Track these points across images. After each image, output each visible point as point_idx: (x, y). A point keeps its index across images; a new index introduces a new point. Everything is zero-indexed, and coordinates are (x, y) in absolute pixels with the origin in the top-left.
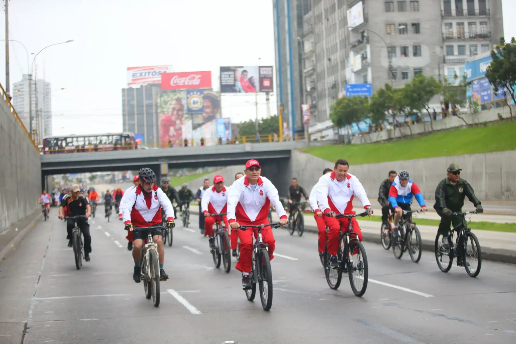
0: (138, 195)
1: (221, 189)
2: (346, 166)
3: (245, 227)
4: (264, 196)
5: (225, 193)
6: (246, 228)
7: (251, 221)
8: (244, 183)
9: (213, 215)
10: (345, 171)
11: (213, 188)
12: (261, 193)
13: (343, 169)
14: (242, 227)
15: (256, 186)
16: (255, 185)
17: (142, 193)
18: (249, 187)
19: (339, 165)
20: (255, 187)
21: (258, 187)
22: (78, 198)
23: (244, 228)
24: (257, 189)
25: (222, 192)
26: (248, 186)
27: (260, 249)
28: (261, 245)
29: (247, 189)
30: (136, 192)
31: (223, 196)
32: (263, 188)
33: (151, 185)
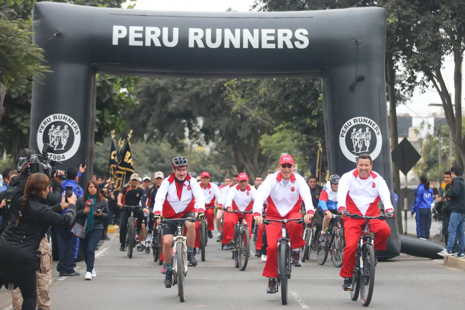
1: (245, 187)
3: (269, 221)
4: (295, 192)
5: (250, 192)
6: (269, 223)
7: (282, 216)
8: (276, 179)
9: (236, 211)
10: (366, 165)
11: (237, 187)
12: (293, 190)
14: (265, 221)
16: (288, 181)
17: (174, 182)
18: (281, 182)
19: (360, 160)
20: (288, 183)
21: (290, 183)
22: (137, 188)
23: (267, 222)
24: (290, 185)
25: (246, 191)
27: (281, 243)
28: (283, 240)
29: (278, 184)
30: (168, 180)
31: (248, 195)
32: (295, 185)
33: (182, 172)
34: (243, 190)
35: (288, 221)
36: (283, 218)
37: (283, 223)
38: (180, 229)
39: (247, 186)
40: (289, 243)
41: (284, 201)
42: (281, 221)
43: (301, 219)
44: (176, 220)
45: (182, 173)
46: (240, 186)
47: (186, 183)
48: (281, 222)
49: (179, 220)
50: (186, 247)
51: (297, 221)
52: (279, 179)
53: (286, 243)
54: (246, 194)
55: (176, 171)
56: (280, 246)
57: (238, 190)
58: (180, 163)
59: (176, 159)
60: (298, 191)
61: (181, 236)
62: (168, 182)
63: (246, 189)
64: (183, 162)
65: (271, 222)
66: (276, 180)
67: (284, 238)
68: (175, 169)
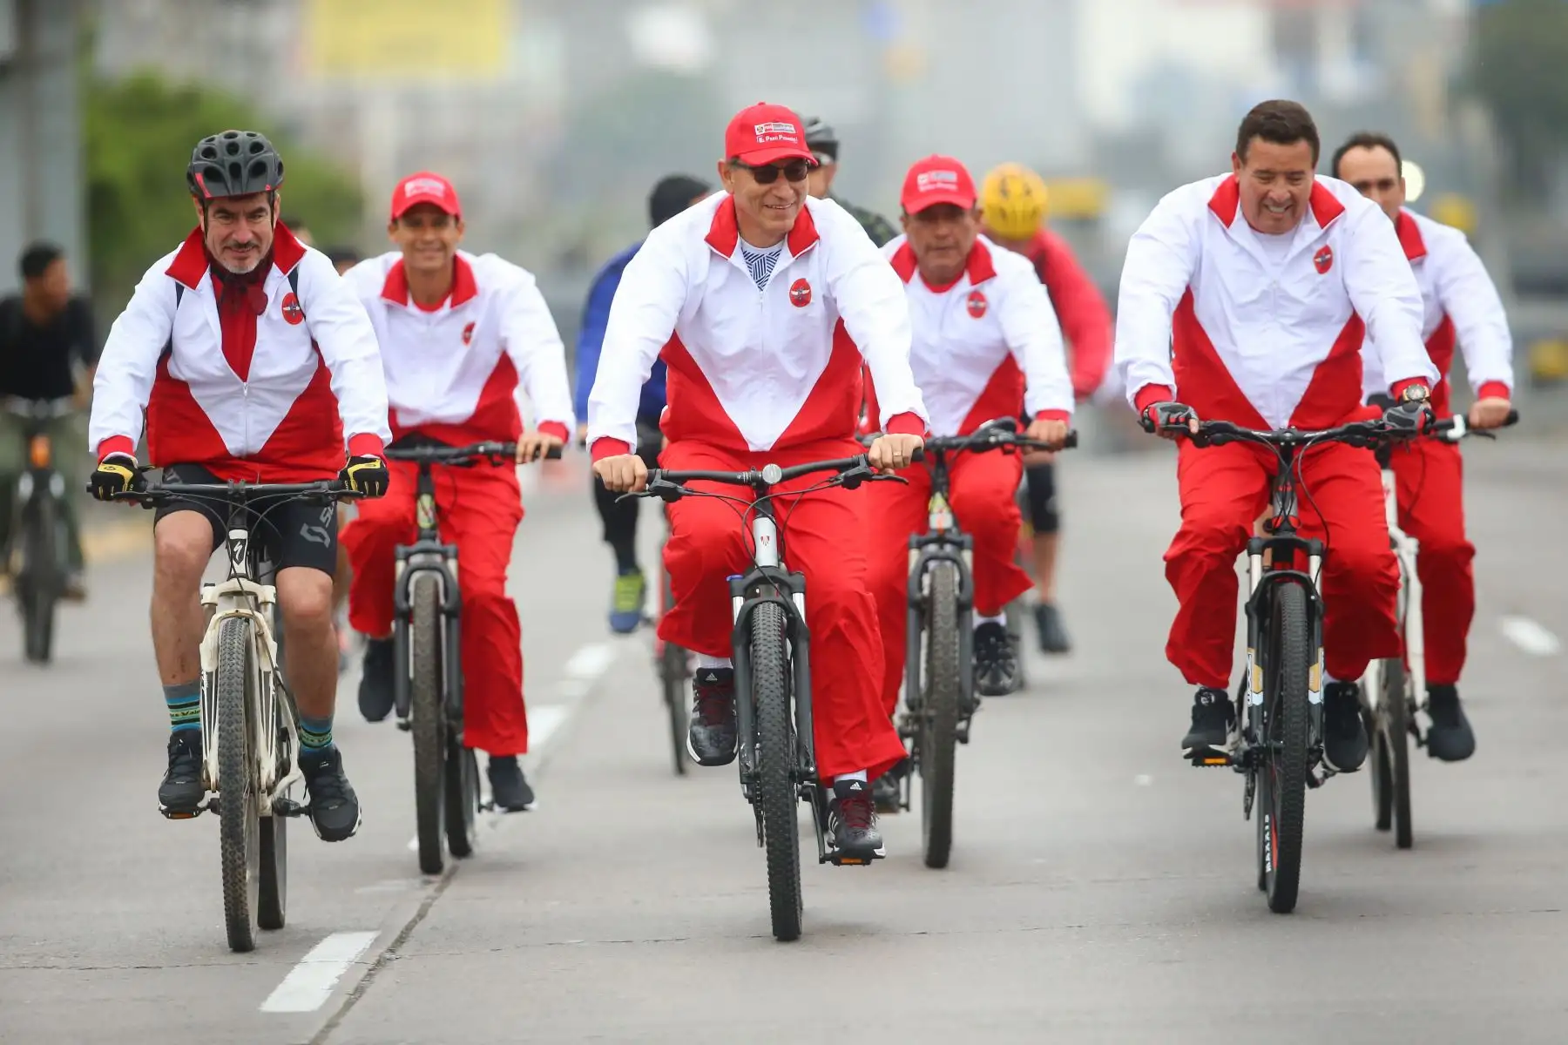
0: (187, 290)
1: (955, 260)
2: (1302, 146)
4: (816, 308)
5: (989, 289)
7: (752, 448)
8: (709, 240)
10: (1293, 177)
11: (897, 255)
12: (801, 297)
13: (1279, 168)
14: (659, 482)
15: (777, 254)
16: (775, 249)
17: (206, 281)
18: (737, 259)
19: (1258, 143)
20: (773, 259)
23: (671, 484)
24: (785, 272)
25: (965, 285)
26: (729, 255)
27: (752, 602)
28: (762, 580)
29: (721, 272)
30: (169, 273)
31: (977, 312)
32: (813, 271)
33: (243, 223)
34: (940, 283)
35: (785, 478)
36: (762, 458)
37: (760, 486)
38: (243, 542)
39: (967, 246)
40: (799, 600)
41: (755, 361)
42: (746, 475)
43: (855, 464)
44: (223, 493)
45: (244, 232)
46: (919, 252)
47: (276, 284)
48: (748, 483)
49: (237, 492)
50: (273, 646)
51: (833, 473)
52: (722, 239)
53: (780, 599)
54: (964, 305)
55: (213, 222)
56: (748, 614)
57: (906, 277)
58: (226, 174)
59: (209, 153)
60: (830, 302)
61: (248, 585)
62: (171, 283)
63: (958, 277)
64: (245, 172)
65: (690, 484)
66: (706, 247)
67: (768, 573)
68: (205, 211)
